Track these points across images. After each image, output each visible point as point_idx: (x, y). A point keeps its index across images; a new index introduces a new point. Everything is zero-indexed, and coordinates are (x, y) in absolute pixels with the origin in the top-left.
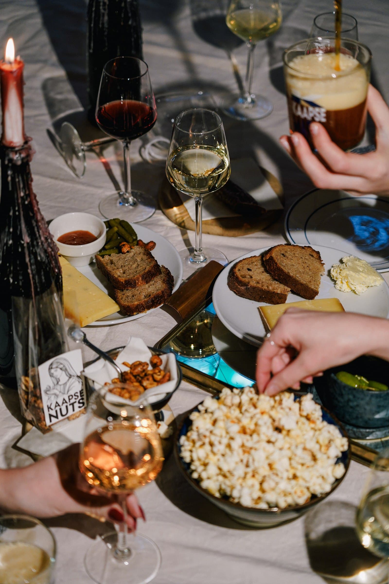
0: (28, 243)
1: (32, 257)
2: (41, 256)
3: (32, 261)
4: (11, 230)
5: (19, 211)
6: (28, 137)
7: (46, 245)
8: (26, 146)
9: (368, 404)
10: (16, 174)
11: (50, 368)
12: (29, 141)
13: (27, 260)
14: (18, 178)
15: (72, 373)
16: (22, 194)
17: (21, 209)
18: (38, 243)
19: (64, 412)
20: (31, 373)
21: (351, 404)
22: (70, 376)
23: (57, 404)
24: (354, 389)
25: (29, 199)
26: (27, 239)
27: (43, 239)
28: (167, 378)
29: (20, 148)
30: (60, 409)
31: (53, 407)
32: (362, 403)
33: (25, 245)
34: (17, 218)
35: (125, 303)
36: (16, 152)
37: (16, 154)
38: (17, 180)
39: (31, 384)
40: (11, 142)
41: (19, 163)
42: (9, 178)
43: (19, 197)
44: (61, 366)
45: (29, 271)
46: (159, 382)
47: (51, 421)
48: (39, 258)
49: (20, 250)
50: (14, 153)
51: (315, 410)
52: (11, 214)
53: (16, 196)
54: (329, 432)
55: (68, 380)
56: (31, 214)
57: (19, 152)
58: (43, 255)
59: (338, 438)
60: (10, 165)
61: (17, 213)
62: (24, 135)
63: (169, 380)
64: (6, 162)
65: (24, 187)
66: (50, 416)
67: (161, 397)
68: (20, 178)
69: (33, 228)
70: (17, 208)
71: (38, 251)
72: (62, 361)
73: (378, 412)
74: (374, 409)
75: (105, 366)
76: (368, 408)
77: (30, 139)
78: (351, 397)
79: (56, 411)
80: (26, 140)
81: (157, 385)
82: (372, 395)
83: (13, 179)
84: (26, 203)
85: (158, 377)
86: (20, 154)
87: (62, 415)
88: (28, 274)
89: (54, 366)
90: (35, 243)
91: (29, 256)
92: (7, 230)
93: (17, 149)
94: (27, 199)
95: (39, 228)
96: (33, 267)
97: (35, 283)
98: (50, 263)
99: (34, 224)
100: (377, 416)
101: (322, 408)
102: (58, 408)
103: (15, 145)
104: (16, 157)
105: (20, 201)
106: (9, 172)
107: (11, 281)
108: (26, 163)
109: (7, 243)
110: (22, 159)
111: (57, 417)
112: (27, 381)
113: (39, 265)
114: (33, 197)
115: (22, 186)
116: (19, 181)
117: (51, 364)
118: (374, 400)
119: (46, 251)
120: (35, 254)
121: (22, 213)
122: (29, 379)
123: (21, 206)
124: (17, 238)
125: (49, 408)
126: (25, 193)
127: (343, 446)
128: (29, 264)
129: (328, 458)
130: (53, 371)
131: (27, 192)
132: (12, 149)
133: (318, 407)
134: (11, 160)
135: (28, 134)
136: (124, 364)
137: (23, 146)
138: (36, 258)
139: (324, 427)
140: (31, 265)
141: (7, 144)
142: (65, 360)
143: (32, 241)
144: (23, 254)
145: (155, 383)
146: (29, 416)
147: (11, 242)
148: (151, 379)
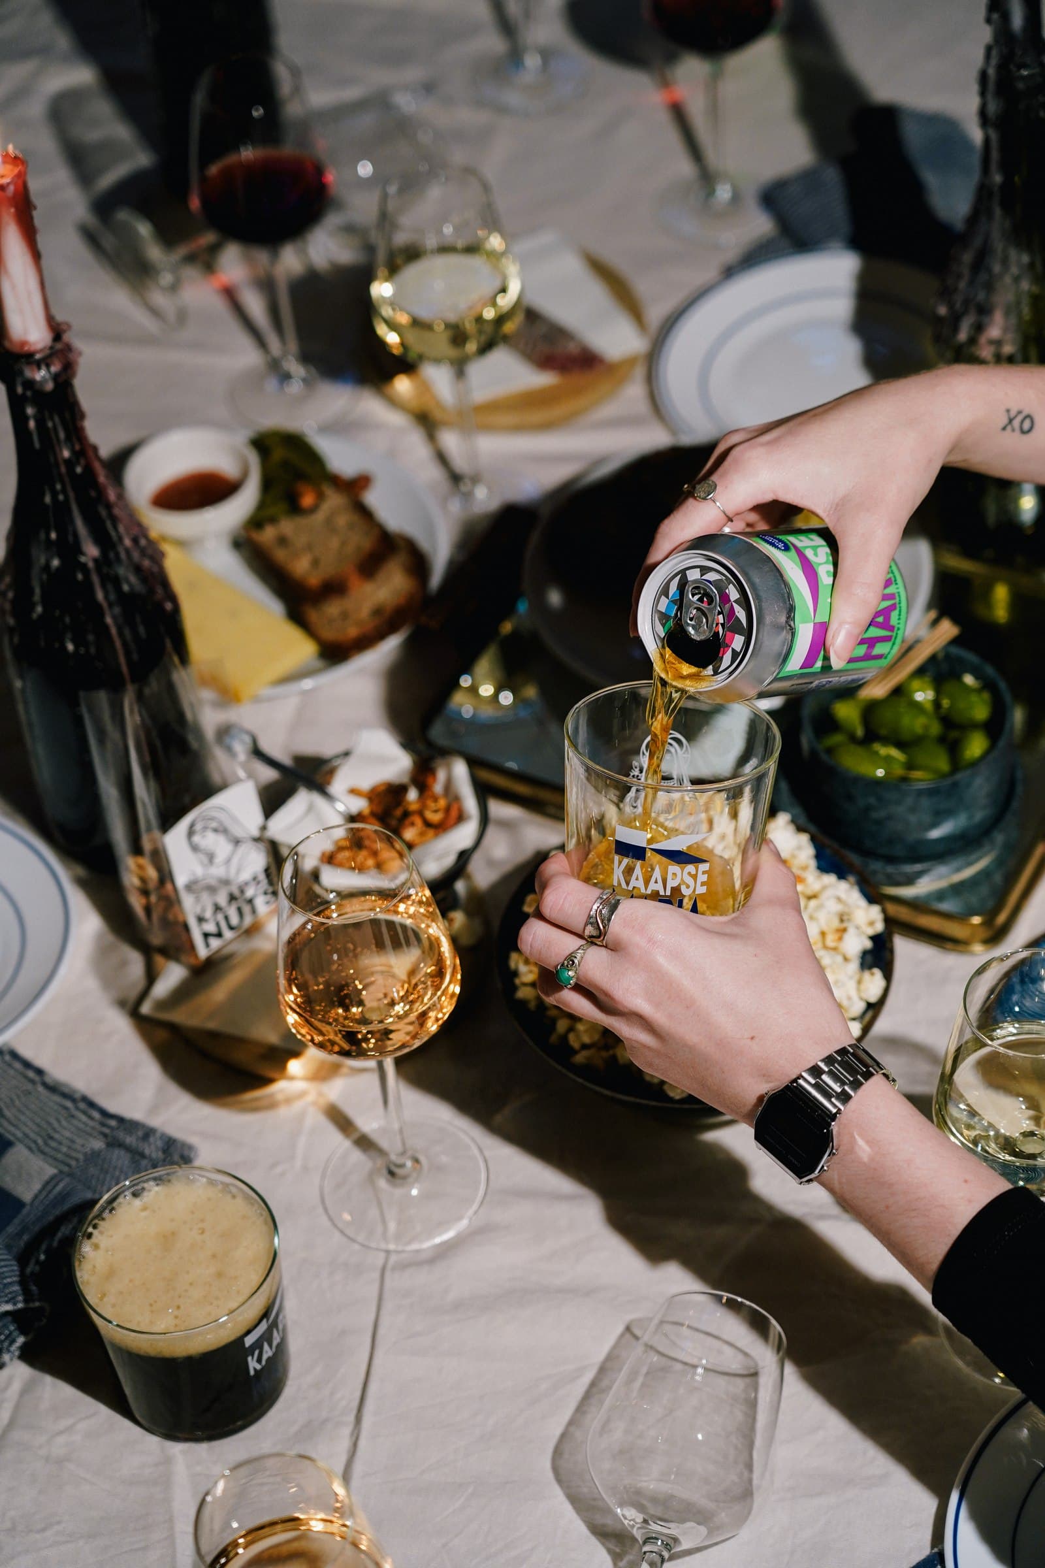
0: (96, 560)
1: (110, 587)
2: (131, 582)
3: (112, 597)
4: (53, 536)
5: (64, 491)
6: (58, 324)
7: (136, 555)
8: (59, 346)
9: (913, 810)
10: (47, 414)
11: (191, 832)
12: (65, 331)
13: (100, 595)
14: (52, 419)
15: (238, 832)
16: (66, 454)
17: (69, 488)
18: (117, 554)
19: (235, 920)
20: (147, 845)
21: (875, 815)
22: (237, 842)
23: (217, 908)
24: (878, 782)
25: (83, 462)
26: (91, 551)
27: (128, 542)
28: (454, 813)
29: (47, 352)
30: (227, 918)
31: (208, 914)
32: (900, 810)
33: (91, 565)
34: (62, 511)
35: (329, 634)
36: (38, 364)
37: (39, 368)
38: (50, 424)
39: (152, 873)
40: (24, 343)
41: (50, 386)
42: (32, 424)
43: (61, 461)
44: (214, 825)
45: (109, 620)
46: (440, 828)
47: (207, 945)
48: (126, 588)
49: (80, 577)
50: (35, 367)
51: (799, 848)
52: (48, 499)
53: (52, 460)
54: (839, 899)
55: (233, 853)
56: (93, 494)
57: (46, 362)
58: (133, 579)
59: (858, 907)
60: (29, 393)
61: (61, 497)
62: (50, 320)
63: (461, 818)
64: (20, 390)
65: (68, 438)
66: (206, 935)
67: (449, 861)
68: (57, 419)
69: (103, 522)
70: (58, 487)
71: (121, 571)
72: (214, 814)
73: (934, 825)
74: (927, 818)
75: (311, 808)
76: (913, 818)
77: (64, 327)
78: (872, 800)
79: (218, 924)
80: (57, 331)
81: (436, 835)
82: (920, 793)
83: (40, 423)
84: (79, 470)
85: (435, 818)
86: (48, 366)
87: (231, 928)
88: (107, 628)
89: (198, 827)
90: (112, 555)
91: (103, 586)
92: (42, 536)
93: (38, 356)
94: (78, 463)
95: (114, 520)
96: (117, 610)
97: (125, 644)
98: (151, 591)
99: (103, 513)
100: (935, 834)
101: (813, 839)
102: (220, 917)
103: (33, 348)
104: (40, 375)
105: (63, 469)
106: (30, 411)
107: (70, 647)
108: (64, 382)
109: (47, 566)
110: (56, 377)
111: (219, 935)
112: (141, 867)
113: (129, 604)
114: (91, 454)
115: (62, 435)
116: (55, 428)
117: (192, 826)
118: (925, 802)
119: (138, 569)
120: (116, 581)
121: (72, 495)
122: (145, 861)
123: (67, 480)
124: (69, 549)
125: (201, 920)
126: (73, 451)
127: (872, 924)
128: (105, 605)
129: (846, 959)
130: (196, 839)
131: (77, 447)
132: (28, 357)
133: (804, 838)
134: (30, 384)
135: (60, 317)
136: (354, 792)
137: (51, 348)
138: (118, 588)
139: (824, 888)
140: (111, 605)
141: (16, 349)
142: (222, 809)
143: (104, 552)
144: (88, 586)
145: (431, 832)
146: (157, 938)
147: (56, 563)
148: (418, 821)
